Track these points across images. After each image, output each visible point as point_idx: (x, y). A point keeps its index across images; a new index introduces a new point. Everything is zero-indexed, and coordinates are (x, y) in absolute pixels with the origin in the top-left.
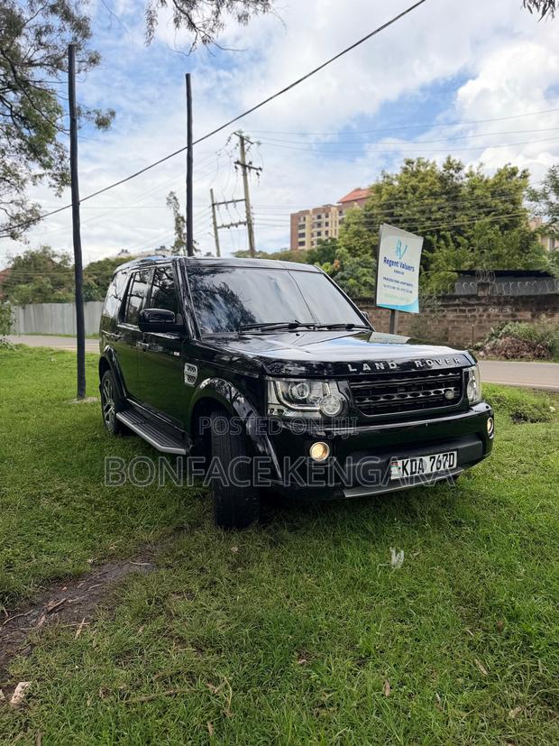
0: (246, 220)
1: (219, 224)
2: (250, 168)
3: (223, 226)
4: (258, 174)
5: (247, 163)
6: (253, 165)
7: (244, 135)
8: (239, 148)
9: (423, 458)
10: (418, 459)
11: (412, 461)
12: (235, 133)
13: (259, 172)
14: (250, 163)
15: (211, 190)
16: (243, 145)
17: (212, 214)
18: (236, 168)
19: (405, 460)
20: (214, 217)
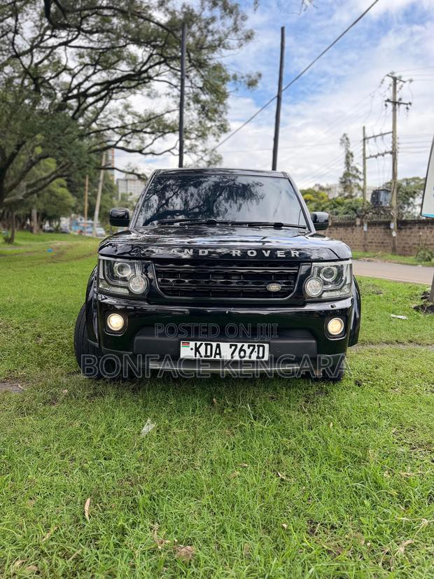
0: (391, 149)
1: (367, 155)
2: (399, 104)
3: (371, 157)
4: (407, 108)
5: (397, 100)
6: (403, 101)
7: (396, 75)
8: (391, 88)
9: (222, 344)
10: (214, 344)
11: (206, 345)
12: (388, 75)
13: (409, 106)
14: (400, 99)
15: (364, 128)
16: (395, 84)
17: (362, 147)
18: (386, 105)
19: (199, 343)
20: (364, 149)
